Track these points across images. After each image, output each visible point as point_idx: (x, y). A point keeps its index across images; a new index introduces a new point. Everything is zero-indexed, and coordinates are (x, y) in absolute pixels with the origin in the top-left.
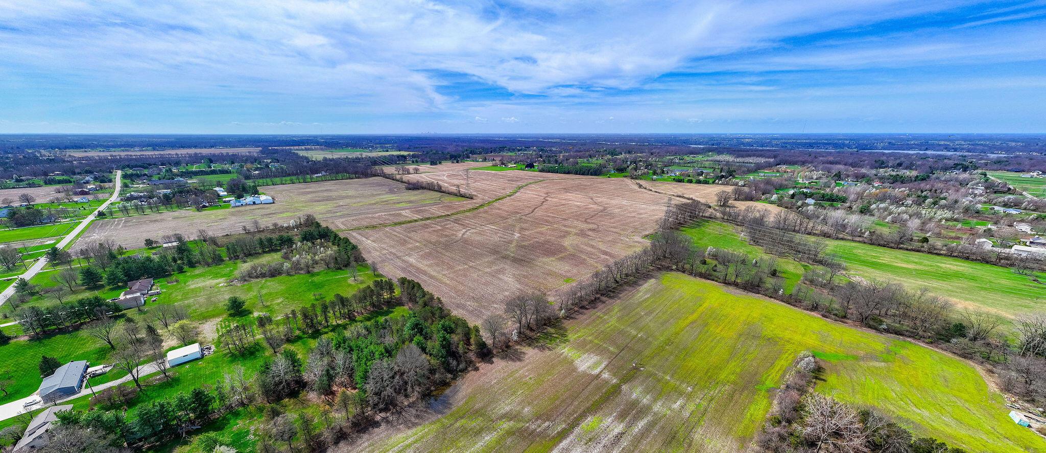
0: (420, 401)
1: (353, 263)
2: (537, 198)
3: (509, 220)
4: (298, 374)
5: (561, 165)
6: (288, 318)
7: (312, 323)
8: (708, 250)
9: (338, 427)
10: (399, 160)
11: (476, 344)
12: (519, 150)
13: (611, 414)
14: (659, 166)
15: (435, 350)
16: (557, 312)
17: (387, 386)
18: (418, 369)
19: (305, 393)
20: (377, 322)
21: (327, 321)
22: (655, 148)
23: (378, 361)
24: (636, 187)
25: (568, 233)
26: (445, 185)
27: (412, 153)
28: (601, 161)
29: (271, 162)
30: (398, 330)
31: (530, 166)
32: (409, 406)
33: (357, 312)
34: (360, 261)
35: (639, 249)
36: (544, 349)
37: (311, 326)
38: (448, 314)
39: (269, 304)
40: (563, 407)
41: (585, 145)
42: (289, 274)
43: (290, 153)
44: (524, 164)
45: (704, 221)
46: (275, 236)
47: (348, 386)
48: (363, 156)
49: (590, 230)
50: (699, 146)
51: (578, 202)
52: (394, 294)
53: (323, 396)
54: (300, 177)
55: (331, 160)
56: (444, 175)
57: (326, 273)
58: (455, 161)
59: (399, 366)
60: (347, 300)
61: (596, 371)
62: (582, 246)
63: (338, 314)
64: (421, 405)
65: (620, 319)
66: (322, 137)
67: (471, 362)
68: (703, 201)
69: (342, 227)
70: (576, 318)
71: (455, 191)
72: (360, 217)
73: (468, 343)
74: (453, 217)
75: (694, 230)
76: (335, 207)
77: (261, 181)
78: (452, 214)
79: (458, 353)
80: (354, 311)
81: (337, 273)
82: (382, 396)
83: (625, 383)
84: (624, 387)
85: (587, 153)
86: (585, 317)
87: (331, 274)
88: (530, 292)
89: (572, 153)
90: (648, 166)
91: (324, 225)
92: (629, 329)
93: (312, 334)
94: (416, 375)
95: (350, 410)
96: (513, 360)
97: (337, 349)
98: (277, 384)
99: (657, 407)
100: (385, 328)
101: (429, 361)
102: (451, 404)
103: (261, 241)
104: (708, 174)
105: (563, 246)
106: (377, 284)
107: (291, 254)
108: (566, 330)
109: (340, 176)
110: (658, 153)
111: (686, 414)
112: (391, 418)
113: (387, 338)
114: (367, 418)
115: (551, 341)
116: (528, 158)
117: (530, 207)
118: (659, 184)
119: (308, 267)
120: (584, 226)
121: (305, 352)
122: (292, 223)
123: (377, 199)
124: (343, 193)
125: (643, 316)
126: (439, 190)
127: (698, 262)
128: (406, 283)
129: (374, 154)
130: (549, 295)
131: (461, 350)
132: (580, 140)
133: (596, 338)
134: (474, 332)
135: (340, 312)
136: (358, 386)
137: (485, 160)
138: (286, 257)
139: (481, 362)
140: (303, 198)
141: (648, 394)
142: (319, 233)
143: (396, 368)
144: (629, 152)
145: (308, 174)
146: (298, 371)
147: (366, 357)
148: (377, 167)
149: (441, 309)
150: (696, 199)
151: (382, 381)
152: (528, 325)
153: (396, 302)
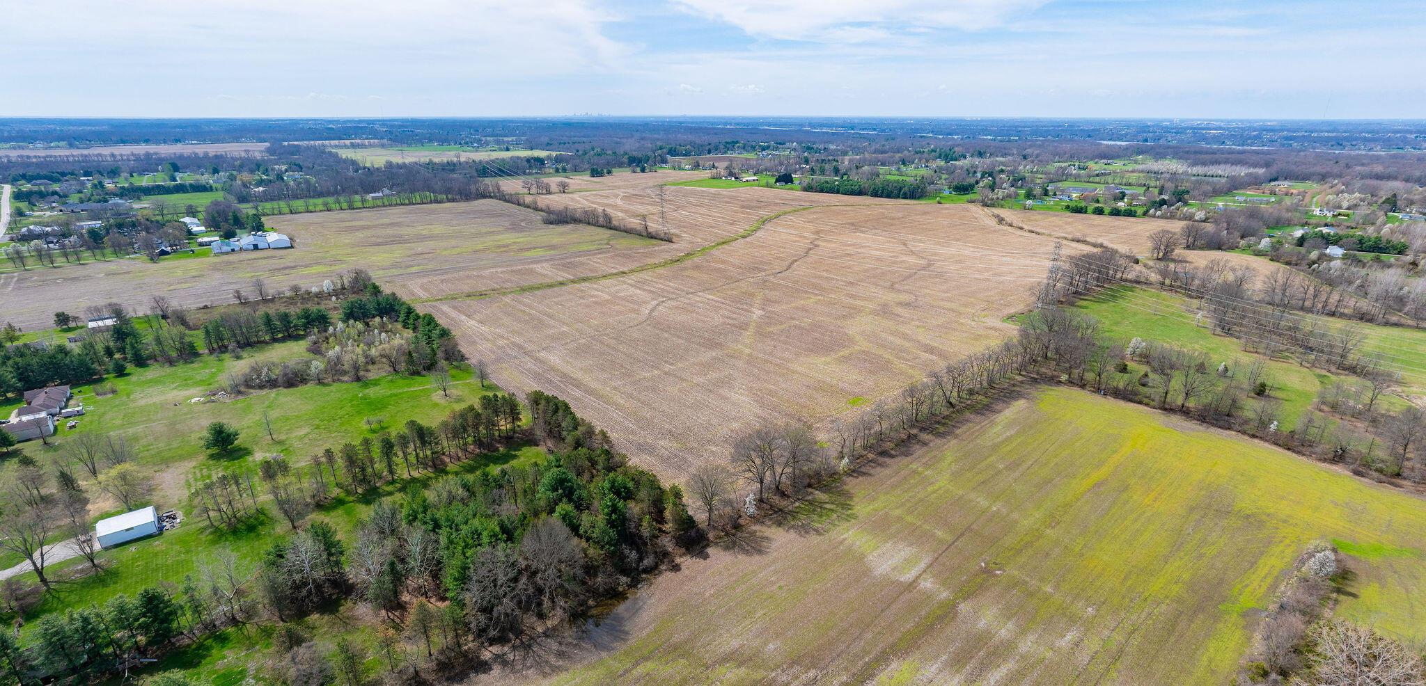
0: (567, 626)
1: (443, 363)
2: (798, 241)
3: (743, 284)
4: (336, 569)
5: (845, 177)
6: (318, 464)
7: (364, 475)
8: (1132, 344)
9: (412, 670)
10: (530, 167)
11: (675, 521)
12: (763, 149)
13: (936, 657)
14: (1038, 181)
15: (597, 531)
16: (833, 462)
17: (504, 596)
18: (563, 566)
19: (349, 604)
20: (486, 475)
21: (391, 472)
22: (1031, 146)
23: (487, 548)
24: (993, 223)
25: (859, 310)
26: (618, 216)
27: (554, 154)
28: (923, 172)
29: (286, 171)
30: (525, 491)
31: (786, 179)
32: (546, 635)
33: (450, 456)
34: (456, 360)
35: (995, 343)
36: (807, 532)
37: (361, 481)
38: (622, 464)
39: (283, 437)
40: (843, 642)
41: (893, 139)
42: (320, 382)
43: (323, 152)
44: (772, 176)
45: (1126, 288)
46: (294, 310)
47: (430, 594)
48: (462, 160)
49: (900, 304)
50: (1119, 143)
51: (877, 250)
52: (519, 423)
53: (383, 612)
54: (342, 199)
55: (399, 166)
56: (616, 196)
57: (391, 381)
58: (638, 169)
59: (526, 559)
60: (431, 432)
61: (908, 576)
62: (883, 335)
63: (412, 458)
64: (569, 634)
65: (956, 475)
66: (383, 122)
67: (666, 554)
68: (1123, 249)
69: (422, 294)
70: (870, 475)
71: (639, 228)
72: (456, 275)
73: (660, 519)
74: (632, 277)
75: (1104, 306)
76: (409, 256)
77: (268, 205)
78: (632, 271)
79: (641, 537)
80: (444, 454)
81: (412, 382)
82: (495, 614)
83: (965, 599)
84: (964, 607)
85: (898, 155)
86: (888, 472)
87: (401, 382)
88: (781, 422)
89: (867, 155)
90: (1018, 180)
91: (386, 290)
92: (973, 496)
93: (364, 495)
94: (560, 577)
95: (434, 639)
96: (747, 552)
97: (410, 523)
98: (297, 587)
99: (1027, 645)
100: (500, 486)
101: (584, 551)
102: (627, 633)
103: (268, 320)
104: (1134, 197)
105: (846, 334)
106: (488, 403)
107: (325, 345)
108: (850, 497)
109: (417, 197)
110: (1038, 156)
111: (1083, 658)
112: (511, 657)
113: (505, 506)
114: (465, 655)
115: (821, 516)
116: (781, 164)
117: (783, 259)
118: (1039, 217)
119: (356, 368)
120: (891, 297)
121: (349, 527)
122: (326, 285)
123: (488, 241)
124: (425, 232)
125: (1000, 472)
126: (607, 224)
127: (1111, 368)
128: (543, 402)
129: (482, 156)
130: (818, 429)
131: (646, 531)
132: (884, 131)
133: (910, 513)
134: (672, 499)
135: (417, 455)
136: (449, 595)
137: (696, 166)
138: (316, 350)
139: (684, 554)
140: (348, 239)
141: (1009, 619)
142: (379, 304)
143: (523, 563)
144: (980, 154)
145: (356, 193)
146: (337, 563)
147: (465, 541)
148: (488, 181)
149: (607, 452)
150: (1110, 245)
151: (495, 586)
152: (777, 488)
153: (522, 439)
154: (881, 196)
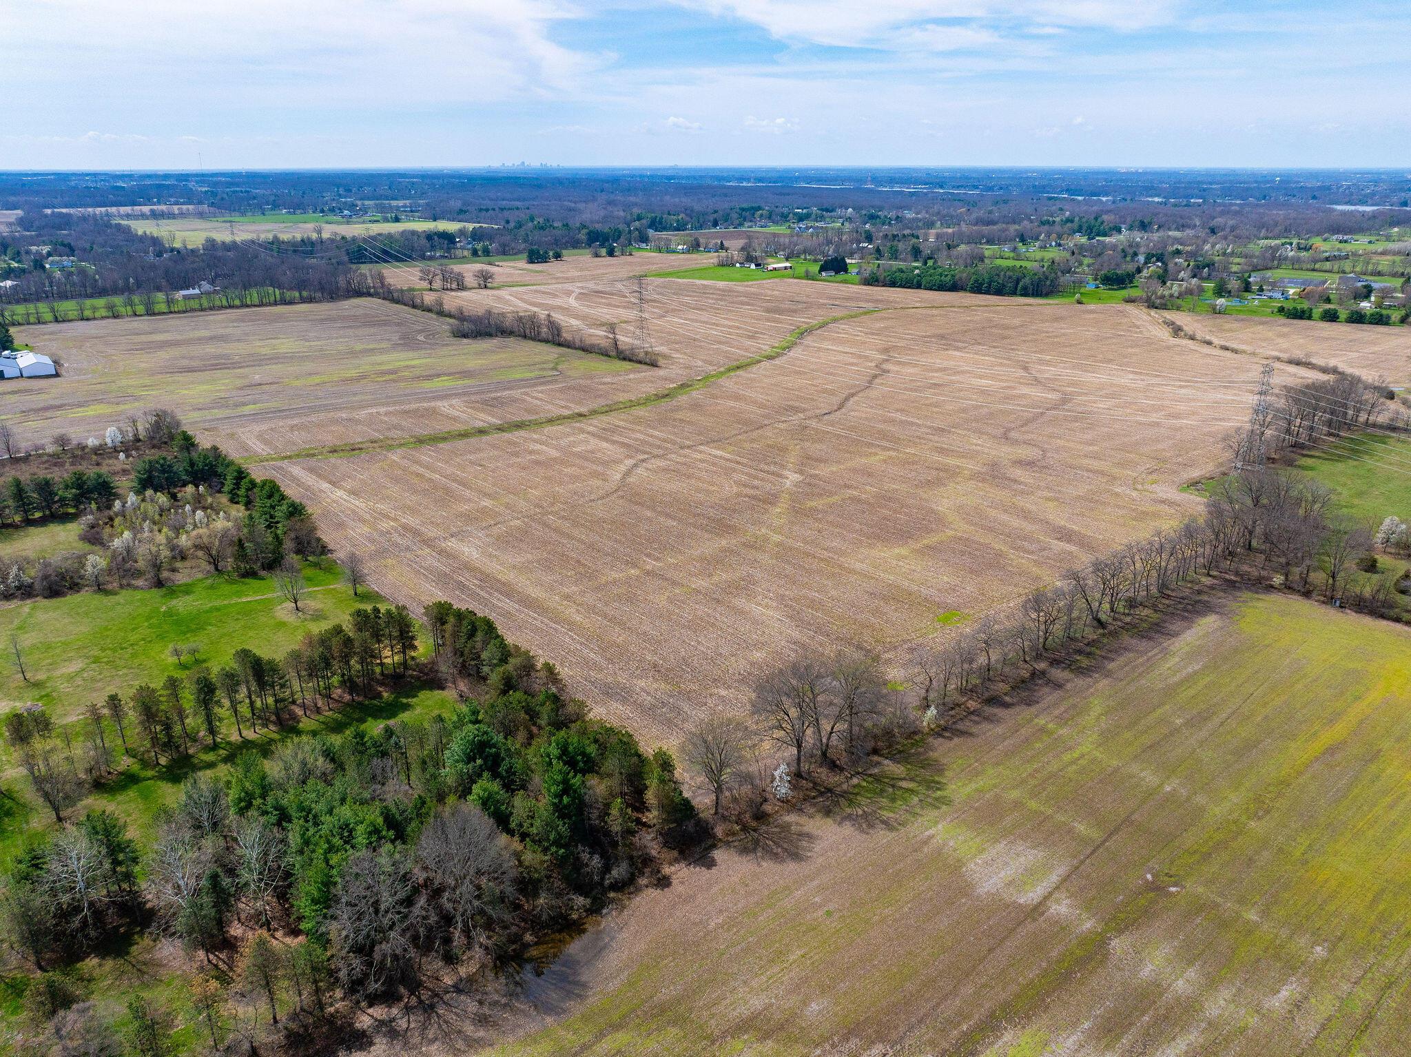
0: (490, 975)
1: (293, 559)
2: (856, 365)
3: (768, 432)
4: (125, 886)
5: (930, 263)
6: (98, 718)
7: (170, 737)
8: (1384, 527)
9: (246, 1046)
10: (433, 248)
11: (662, 807)
12: (801, 218)
13: (1075, 1024)
14: (1235, 268)
15: (537, 823)
16: (913, 714)
17: (391, 928)
18: (484, 881)
19: (146, 941)
20: (360, 735)
21: (212, 731)
22: (1222, 213)
23: (364, 853)
24: (1164, 334)
25: (953, 473)
26: (571, 324)
27: (470, 226)
28: (1053, 253)
29: (49, 254)
30: (424, 762)
31: (836, 266)
32: (458, 989)
33: (304, 706)
34: (313, 553)
35: (1170, 525)
36: (871, 826)
37: (165, 745)
38: (579, 717)
39: (41, 676)
40: (927, 1000)
41: (1005, 202)
42: (100, 588)
43: (108, 225)
44: (815, 261)
45: (1374, 438)
46: (60, 476)
47: (274, 924)
48: (325, 235)
49: (1019, 463)
50: (1361, 208)
51: (981, 377)
52: (413, 654)
53: (201, 954)
54: (136, 299)
55: (227, 247)
56: (568, 293)
57: (212, 587)
58: (603, 251)
59: (425, 868)
60: (273, 668)
61: (1031, 896)
62: (993, 513)
63: (244, 710)
64: (495, 987)
65: (1107, 737)
66: (202, 177)
67: (647, 860)
68: (1368, 376)
69: (259, 448)
70: (971, 734)
71: (604, 343)
72: (313, 418)
73: (639, 804)
74: (595, 422)
75: (1340, 466)
76: (241, 389)
77: (20, 309)
78: (594, 412)
79: (607, 833)
80: (294, 702)
81: (244, 588)
82: (377, 956)
83: (1121, 932)
84: (1119, 945)
85: (1013, 228)
86: (999, 730)
87: (226, 588)
88: (830, 651)
89: (964, 227)
90: (1202, 268)
91: (204, 441)
92: (1135, 768)
93: (169, 768)
94: (478, 897)
95: (282, 995)
96: (776, 857)
97: (242, 812)
98: (64, 914)
99: (1218, 1005)
100: (384, 754)
101: (517, 855)
102: (584, 986)
103: (19, 492)
104: (1386, 293)
105: (933, 511)
106: (364, 621)
107: (108, 530)
108: (940, 770)
109: (254, 295)
110: (1233, 229)
111: (1307, 1027)
112: (403, 1024)
113: (391, 785)
114: (330, 1020)
115: (893, 800)
116: (829, 242)
117: (832, 393)
118: (1236, 325)
119: (157, 567)
120: (1005, 452)
121: (146, 818)
122: (111, 435)
123: (365, 364)
124: (263, 347)
125: (1178, 730)
126: (554, 337)
127: (1351, 564)
128: (452, 619)
129: (357, 230)
130: (888, 662)
131: (615, 824)
132: (991, 189)
133: (1034, 795)
134: (657, 771)
135: (252, 703)
136: (303, 926)
137: (695, 247)
138: (93, 538)
139: (676, 860)
140: (145, 361)
141: (1190, 963)
142: (192, 464)
143: (420, 876)
144: (1144, 226)
145: (159, 289)
146: (128, 876)
147: (328, 842)
148: (365, 269)
149: (556, 699)
150: (1349, 370)
151: (377, 912)
152: (824, 754)
153: (418, 678)
154: (987, 292)
